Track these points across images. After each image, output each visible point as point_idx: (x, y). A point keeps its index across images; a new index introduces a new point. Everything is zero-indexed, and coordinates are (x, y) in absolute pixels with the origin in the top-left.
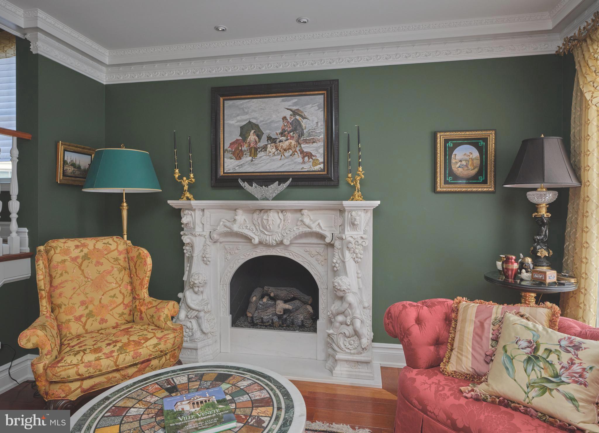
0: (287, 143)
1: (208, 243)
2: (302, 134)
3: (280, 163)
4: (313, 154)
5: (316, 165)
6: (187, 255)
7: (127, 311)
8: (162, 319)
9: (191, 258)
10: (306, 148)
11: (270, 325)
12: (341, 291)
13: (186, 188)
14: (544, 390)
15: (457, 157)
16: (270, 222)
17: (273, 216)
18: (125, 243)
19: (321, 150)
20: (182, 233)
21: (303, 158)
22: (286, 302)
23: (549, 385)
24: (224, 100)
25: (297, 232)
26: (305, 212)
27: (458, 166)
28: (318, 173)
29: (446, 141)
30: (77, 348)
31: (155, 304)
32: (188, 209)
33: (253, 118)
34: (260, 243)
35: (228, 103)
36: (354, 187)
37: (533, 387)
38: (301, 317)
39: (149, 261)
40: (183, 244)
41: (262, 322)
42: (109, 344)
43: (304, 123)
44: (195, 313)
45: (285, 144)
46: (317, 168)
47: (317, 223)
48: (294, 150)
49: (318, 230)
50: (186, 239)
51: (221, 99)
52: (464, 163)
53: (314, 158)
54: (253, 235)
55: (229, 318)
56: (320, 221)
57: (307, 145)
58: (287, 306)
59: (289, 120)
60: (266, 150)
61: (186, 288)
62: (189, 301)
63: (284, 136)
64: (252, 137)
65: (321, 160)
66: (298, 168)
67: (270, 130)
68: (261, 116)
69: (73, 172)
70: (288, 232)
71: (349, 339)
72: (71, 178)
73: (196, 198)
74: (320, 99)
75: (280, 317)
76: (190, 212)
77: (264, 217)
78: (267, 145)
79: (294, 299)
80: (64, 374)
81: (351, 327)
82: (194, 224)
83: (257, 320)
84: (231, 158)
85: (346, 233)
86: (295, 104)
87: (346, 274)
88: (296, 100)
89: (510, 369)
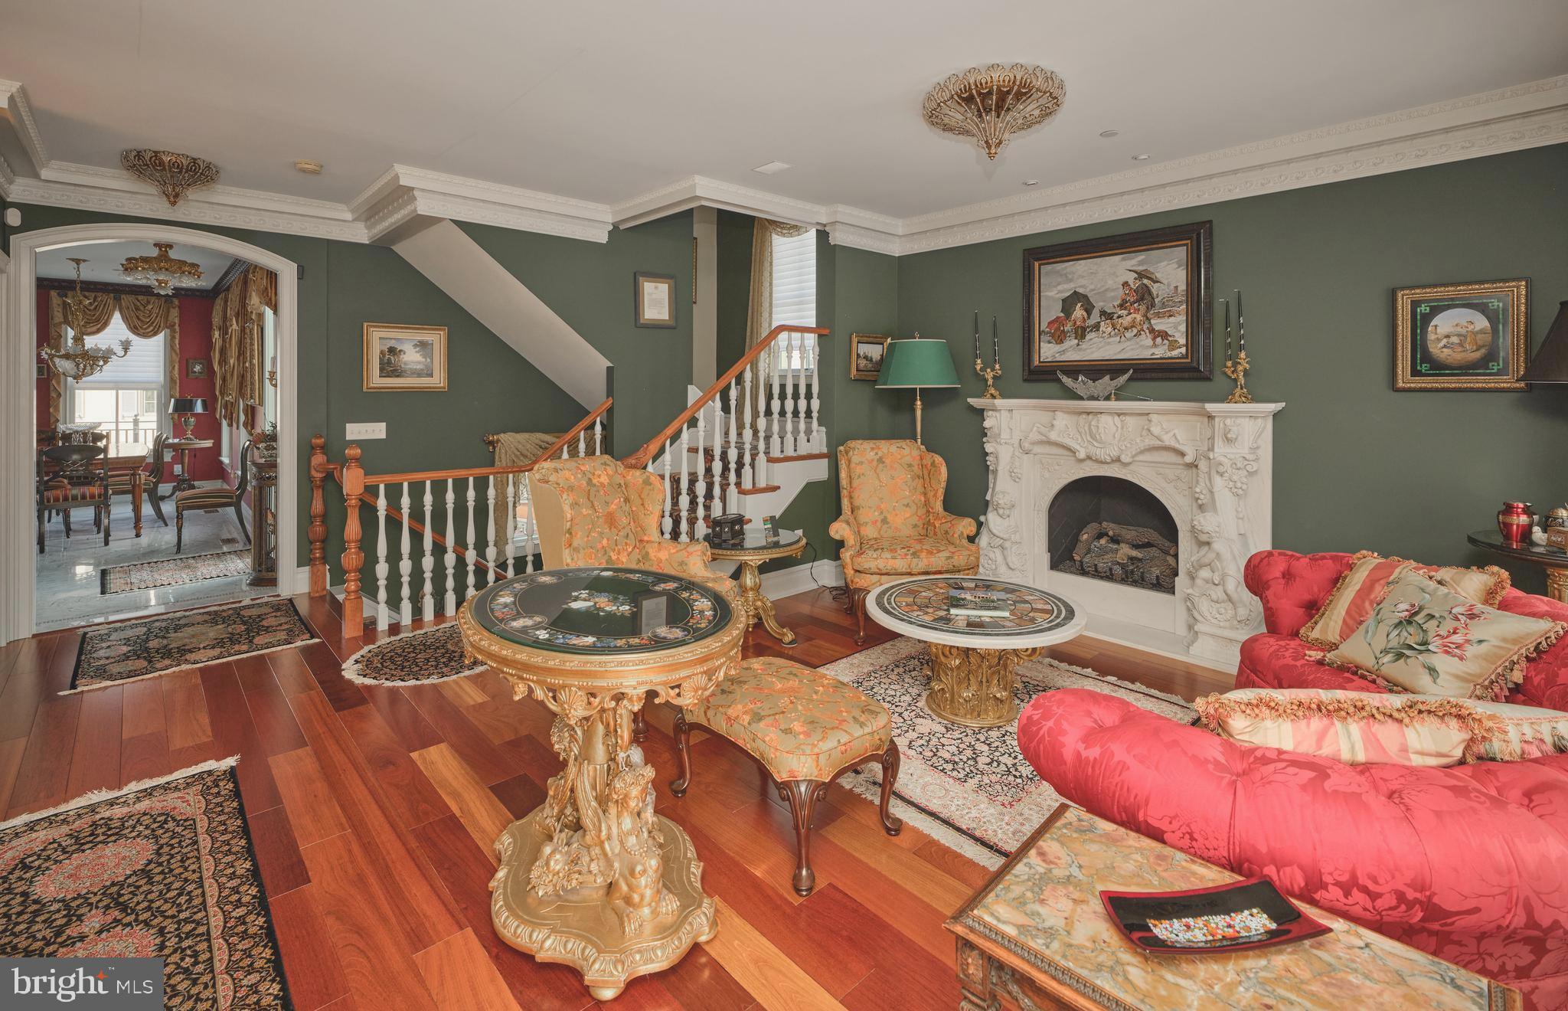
0: (1129, 318)
1: (1017, 453)
2: (1153, 305)
3: (1120, 347)
4: (1169, 333)
5: (1173, 350)
6: (991, 468)
7: (920, 524)
8: (956, 535)
9: (995, 472)
10: (1159, 324)
11: (1107, 577)
12: (1203, 533)
13: (990, 382)
14: (1400, 656)
15: (1439, 330)
16: (1101, 430)
17: (1106, 421)
18: (919, 448)
19: (1183, 328)
20: (984, 440)
21: (1154, 339)
22: (1136, 547)
23: (1407, 652)
24: (1040, 265)
25: (1142, 446)
26: (1154, 417)
27: (1441, 344)
28: (1177, 361)
29: (1415, 304)
30: (875, 546)
31: (949, 518)
32: (993, 410)
33: (1081, 287)
34: (1089, 458)
35: (1045, 269)
36: (1235, 380)
37: (1388, 653)
38: (1156, 571)
39: (944, 470)
40: (987, 454)
41: (1096, 571)
42: (904, 548)
43: (1155, 288)
44: (999, 542)
45: (1127, 321)
46: (1175, 353)
47: (1172, 434)
48: (1139, 328)
49: (1173, 444)
50: (988, 448)
51: (1037, 264)
52: (1455, 340)
53: (1170, 339)
54: (1078, 447)
55: (1046, 557)
56: (1176, 431)
57: (1159, 320)
58: (1135, 553)
59: (1132, 286)
60: (1098, 330)
61: (990, 509)
62: (991, 525)
63: (1125, 309)
64: (1079, 312)
65: (1183, 341)
66: (1146, 354)
67: (1104, 301)
68: (1092, 283)
69: (866, 366)
70: (1128, 445)
71: (1218, 605)
72: (866, 373)
73: (1003, 396)
74: (1180, 253)
75: (1123, 566)
76: (994, 413)
77: (1093, 423)
78: (1099, 323)
79: (1149, 545)
80: (866, 566)
81: (1220, 588)
82: (1000, 429)
83: (1089, 567)
84: (1049, 342)
85: (1216, 449)
86: (1141, 263)
87: (1215, 510)
88: (1143, 257)
89: (1370, 633)
